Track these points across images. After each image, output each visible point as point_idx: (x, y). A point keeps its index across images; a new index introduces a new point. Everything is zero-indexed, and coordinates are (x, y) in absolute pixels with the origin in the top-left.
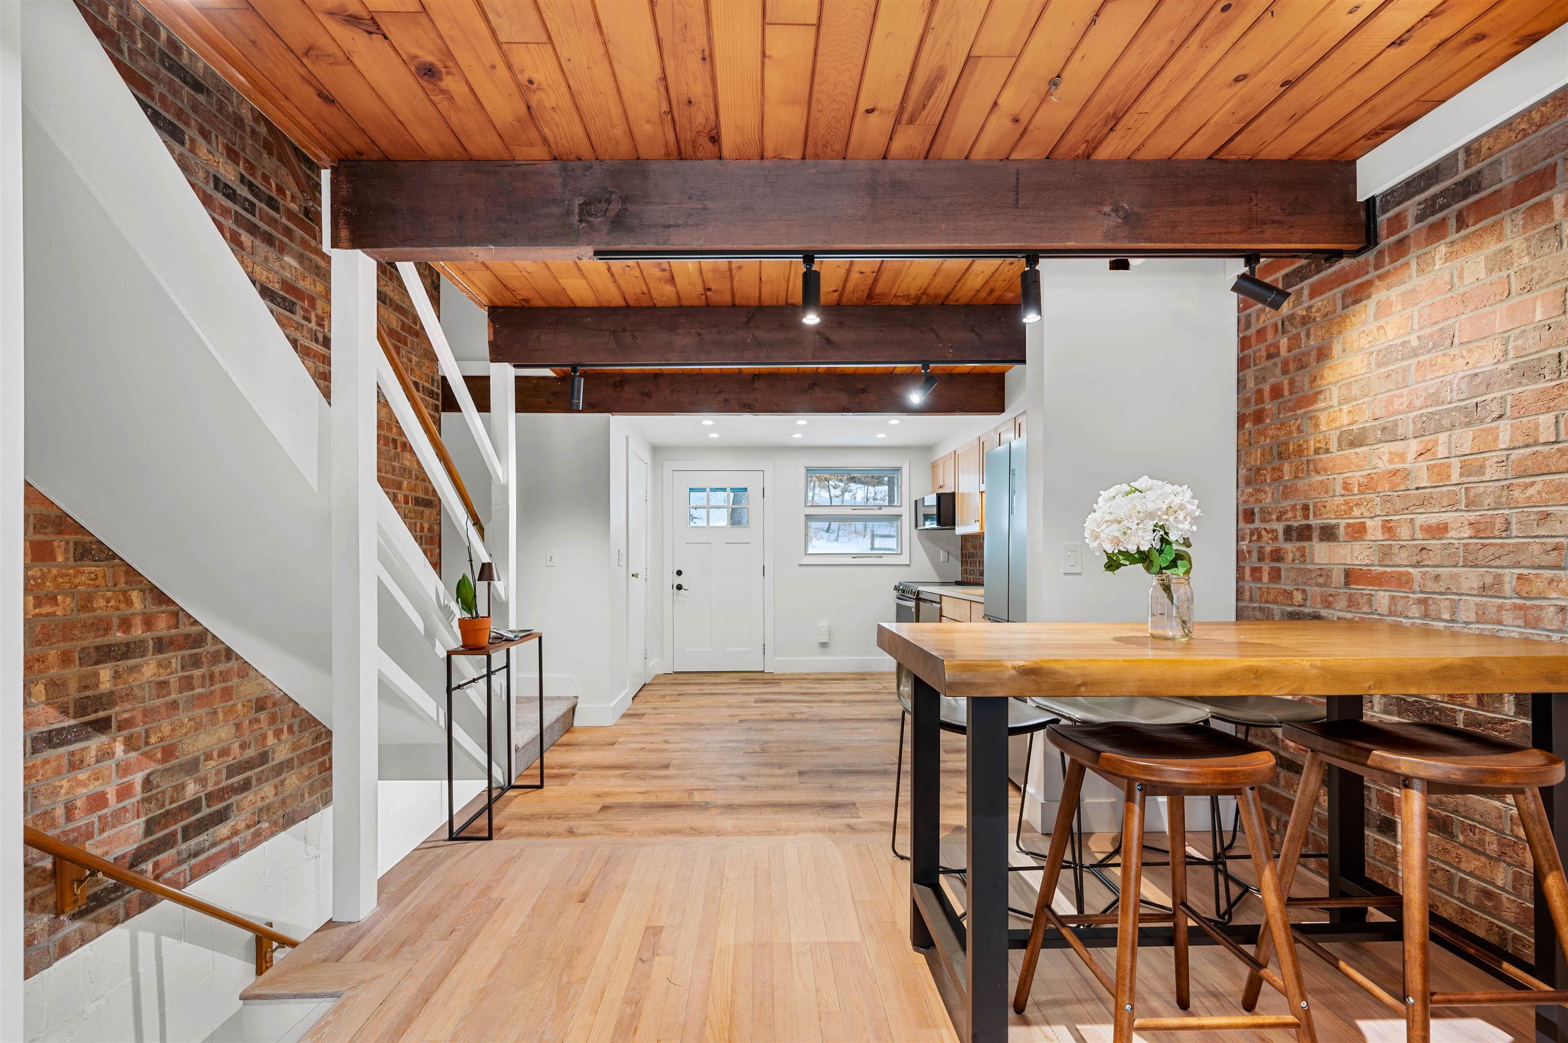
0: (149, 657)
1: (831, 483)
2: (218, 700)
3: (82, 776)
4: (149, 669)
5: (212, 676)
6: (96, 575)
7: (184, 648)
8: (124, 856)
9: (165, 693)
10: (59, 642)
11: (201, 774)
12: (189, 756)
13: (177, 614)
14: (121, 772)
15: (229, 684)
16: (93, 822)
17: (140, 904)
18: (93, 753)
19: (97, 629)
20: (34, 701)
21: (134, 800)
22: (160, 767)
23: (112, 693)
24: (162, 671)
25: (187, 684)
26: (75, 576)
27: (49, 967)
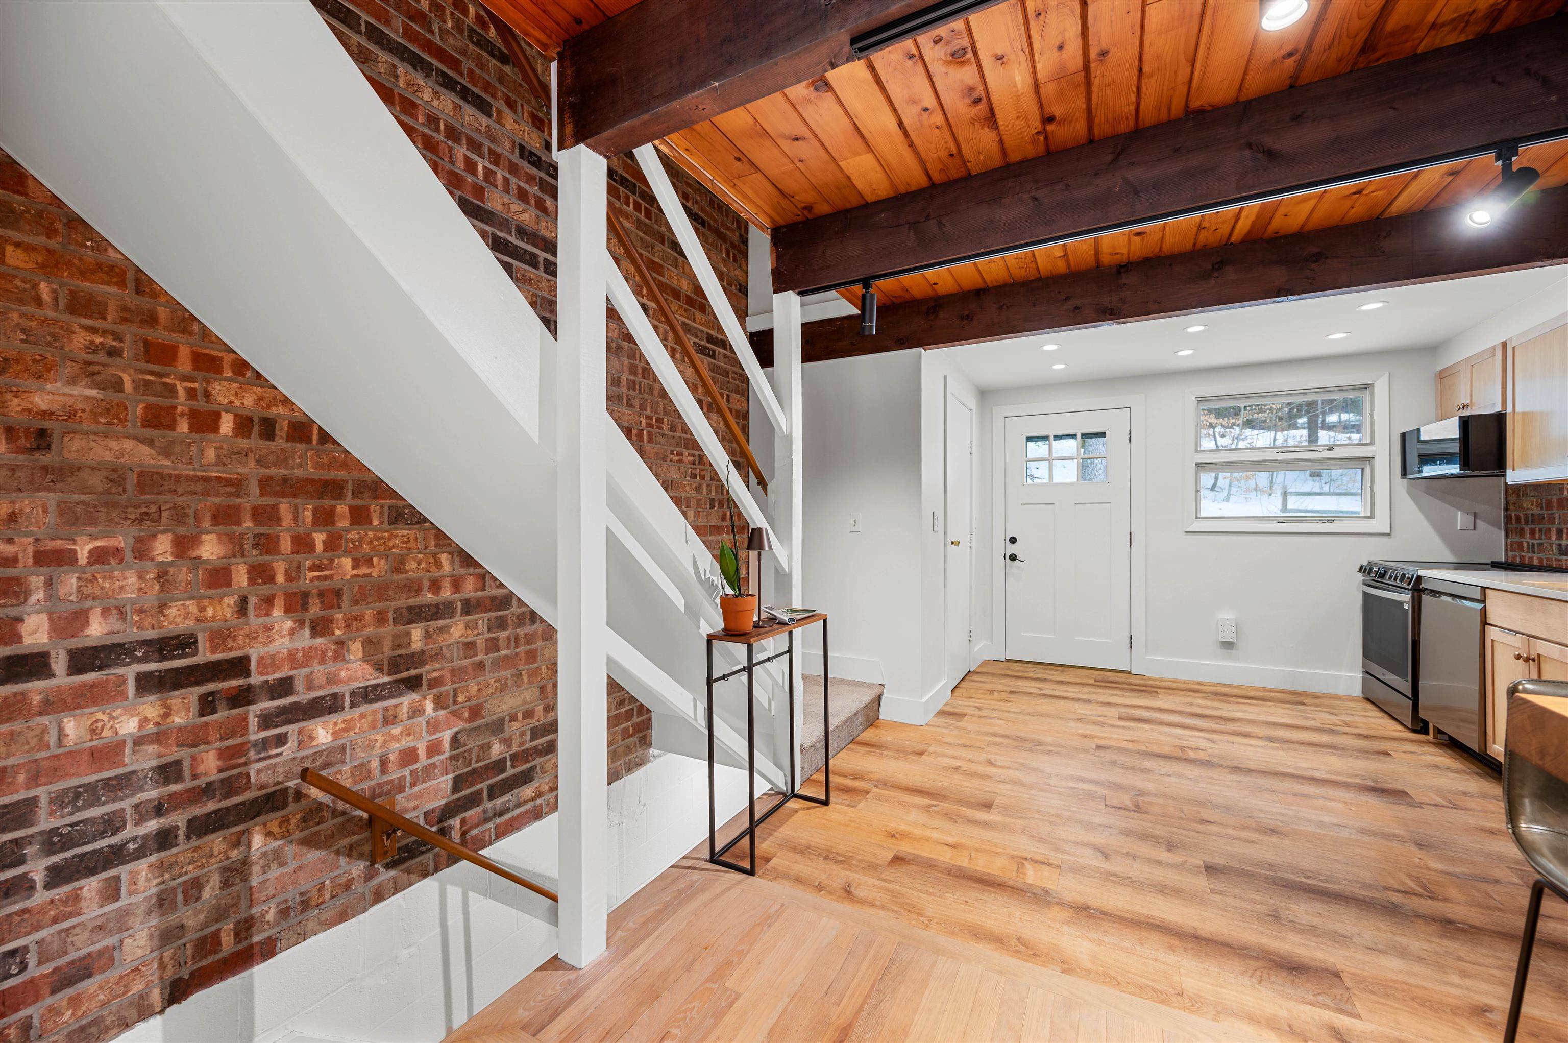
0: (458, 618)
1: (1217, 430)
2: (522, 663)
3: (395, 731)
4: (457, 630)
5: (517, 638)
6: (408, 538)
7: (490, 610)
8: (433, 810)
9: (472, 653)
10: (375, 602)
11: (506, 735)
12: (495, 716)
13: (484, 577)
14: (431, 729)
15: (533, 646)
16: (405, 776)
17: (449, 858)
18: (405, 710)
19: (409, 590)
20: (352, 657)
21: (443, 757)
22: (467, 726)
23: (423, 652)
24: (469, 632)
25: (493, 645)
26: (389, 539)
27: (364, 912)
